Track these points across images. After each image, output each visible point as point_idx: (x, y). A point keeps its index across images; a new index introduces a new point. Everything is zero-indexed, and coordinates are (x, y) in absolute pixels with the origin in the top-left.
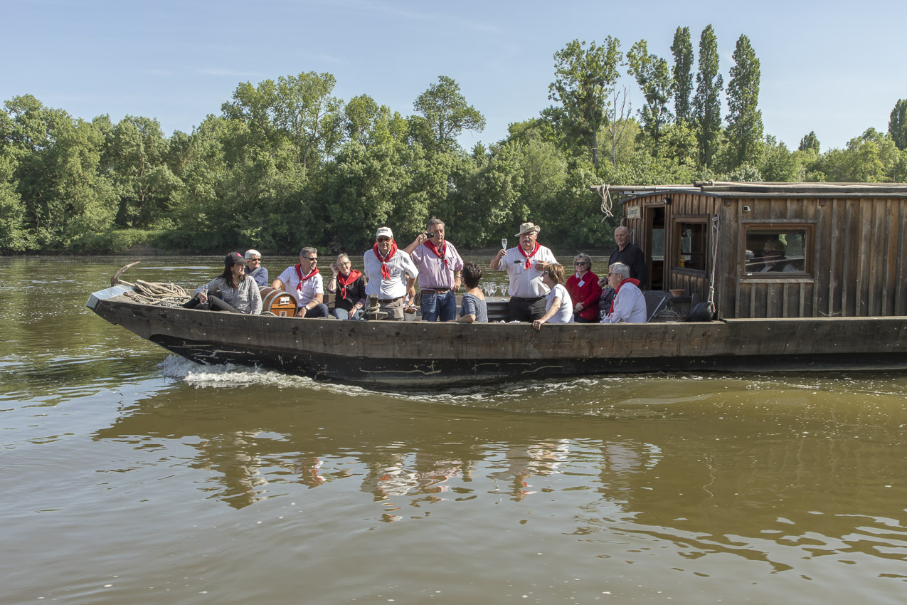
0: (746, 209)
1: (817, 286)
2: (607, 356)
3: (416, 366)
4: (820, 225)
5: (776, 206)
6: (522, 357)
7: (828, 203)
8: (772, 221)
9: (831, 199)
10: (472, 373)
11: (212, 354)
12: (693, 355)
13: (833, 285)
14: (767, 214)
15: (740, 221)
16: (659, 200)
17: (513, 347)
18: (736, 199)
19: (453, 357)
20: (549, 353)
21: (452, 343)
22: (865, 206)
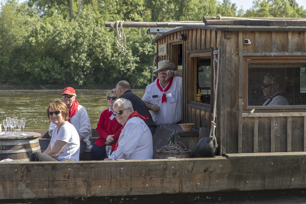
0: (247, 42)
2: (106, 195)
6: (15, 197)
8: (272, 54)
12: (196, 191)
15: (241, 54)
18: (236, 32)
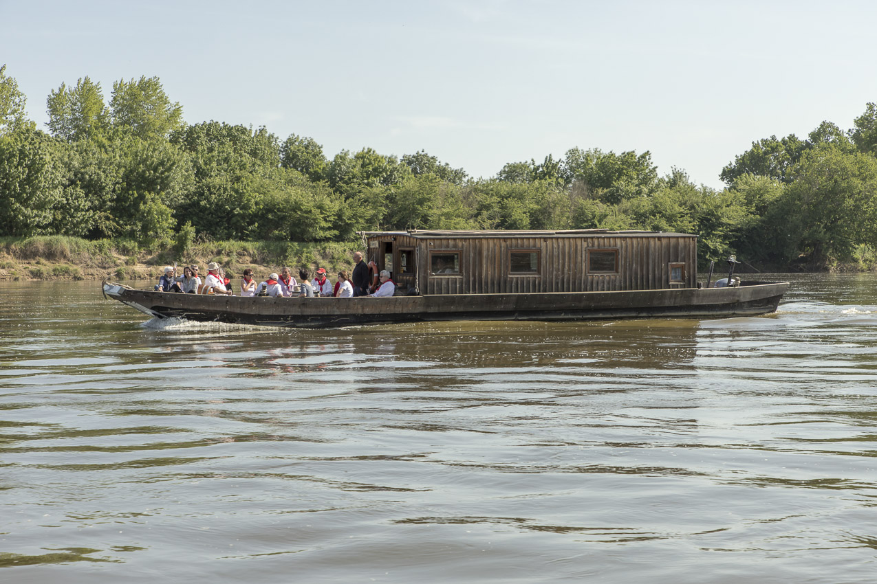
0: (431, 244)
1: (464, 280)
2: (370, 314)
3: (282, 319)
4: (464, 251)
5: (444, 242)
6: (331, 314)
7: (468, 241)
8: (442, 249)
9: (469, 238)
10: (308, 322)
11: (183, 315)
12: (409, 312)
13: (471, 279)
14: (441, 246)
15: (428, 250)
16: (389, 238)
17: (328, 309)
18: (426, 239)
19: (300, 314)
20: (344, 312)
21: (299, 307)
22: (484, 242)
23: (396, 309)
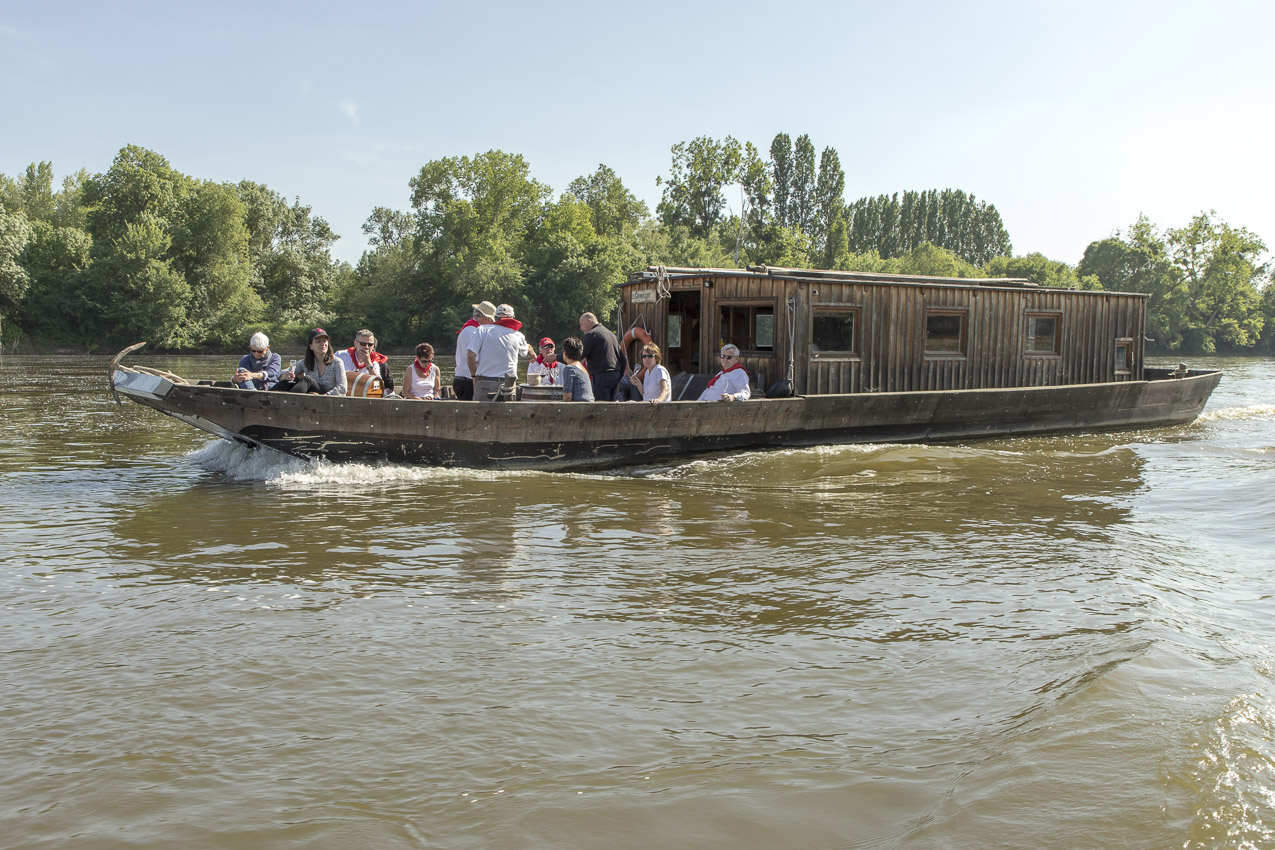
0: (815, 292)
1: (863, 364)
3: (543, 451)
4: (864, 308)
5: (835, 289)
6: (641, 438)
7: (870, 289)
8: (832, 304)
9: (872, 285)
10: (593, 456)
11: (320, 446)
12: (774, 430)
13: (873, 364)
14: (829, 298)
15: (811, 304)
16: (698, 283)
17: (635, 427)
18: (808, 283)
19: (581, 439)
20: (664, 432)
21: (582, 425)
22: (894, 291)
23: (756, 424)
